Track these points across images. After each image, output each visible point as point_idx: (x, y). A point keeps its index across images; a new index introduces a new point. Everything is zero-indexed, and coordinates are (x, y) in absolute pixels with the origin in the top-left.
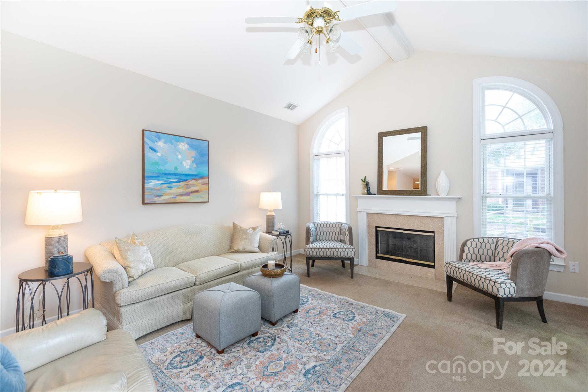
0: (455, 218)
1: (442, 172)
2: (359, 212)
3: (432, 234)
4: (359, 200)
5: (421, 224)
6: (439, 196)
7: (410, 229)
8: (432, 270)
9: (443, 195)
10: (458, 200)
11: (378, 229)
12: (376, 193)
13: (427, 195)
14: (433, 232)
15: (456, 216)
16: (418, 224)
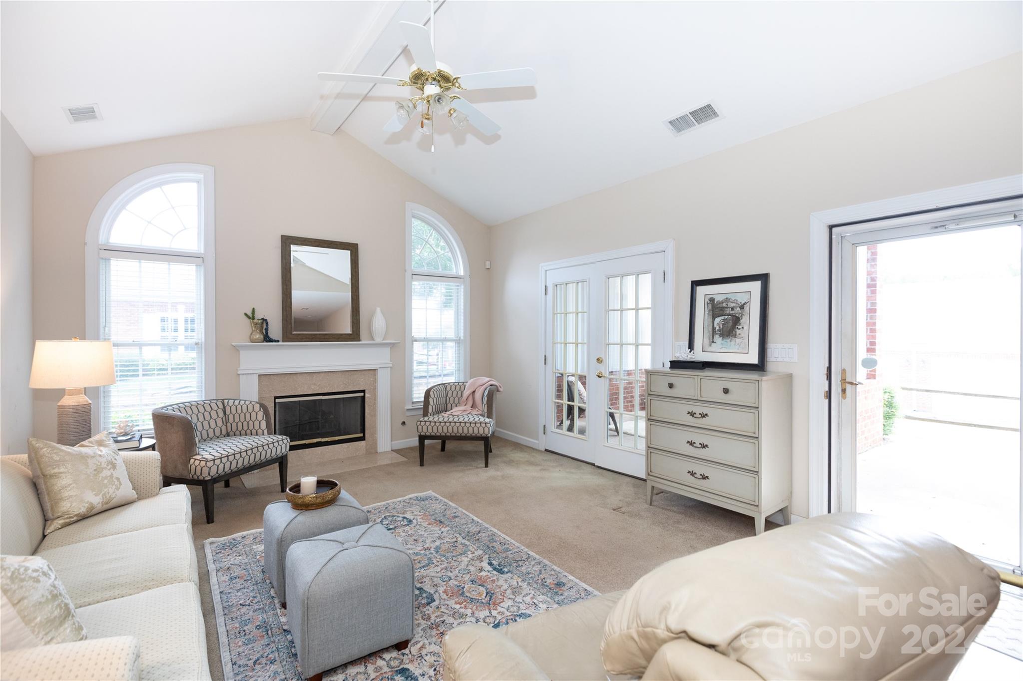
0: (390, 368)
1: (378, 310)
2: (241, 376)
3: (362, 394)
4: (241, 352)
5: (348, 382)
6: (374, 341)
7: (334, 391)
8: (362, 443)
9: (378, 340)
10: (392, 346)
11: (277, 400)
12: (280, 338)
13: (359, 340)
14: (363, 391)
15: (391, 365)
16: (345, 382)
